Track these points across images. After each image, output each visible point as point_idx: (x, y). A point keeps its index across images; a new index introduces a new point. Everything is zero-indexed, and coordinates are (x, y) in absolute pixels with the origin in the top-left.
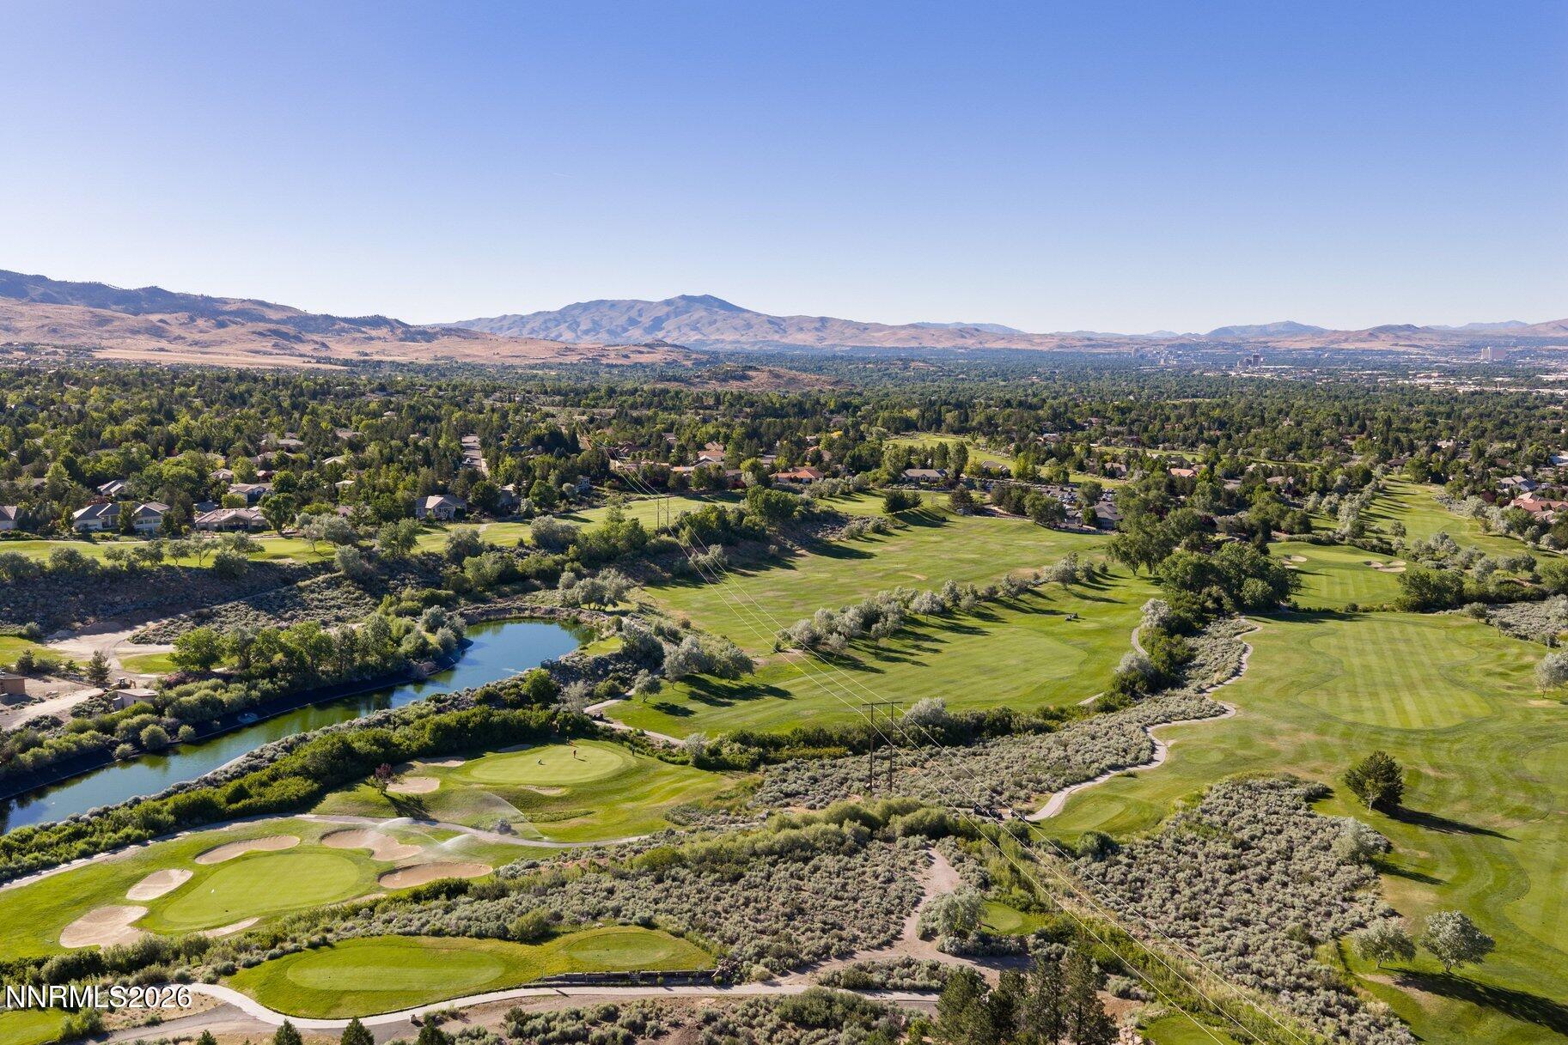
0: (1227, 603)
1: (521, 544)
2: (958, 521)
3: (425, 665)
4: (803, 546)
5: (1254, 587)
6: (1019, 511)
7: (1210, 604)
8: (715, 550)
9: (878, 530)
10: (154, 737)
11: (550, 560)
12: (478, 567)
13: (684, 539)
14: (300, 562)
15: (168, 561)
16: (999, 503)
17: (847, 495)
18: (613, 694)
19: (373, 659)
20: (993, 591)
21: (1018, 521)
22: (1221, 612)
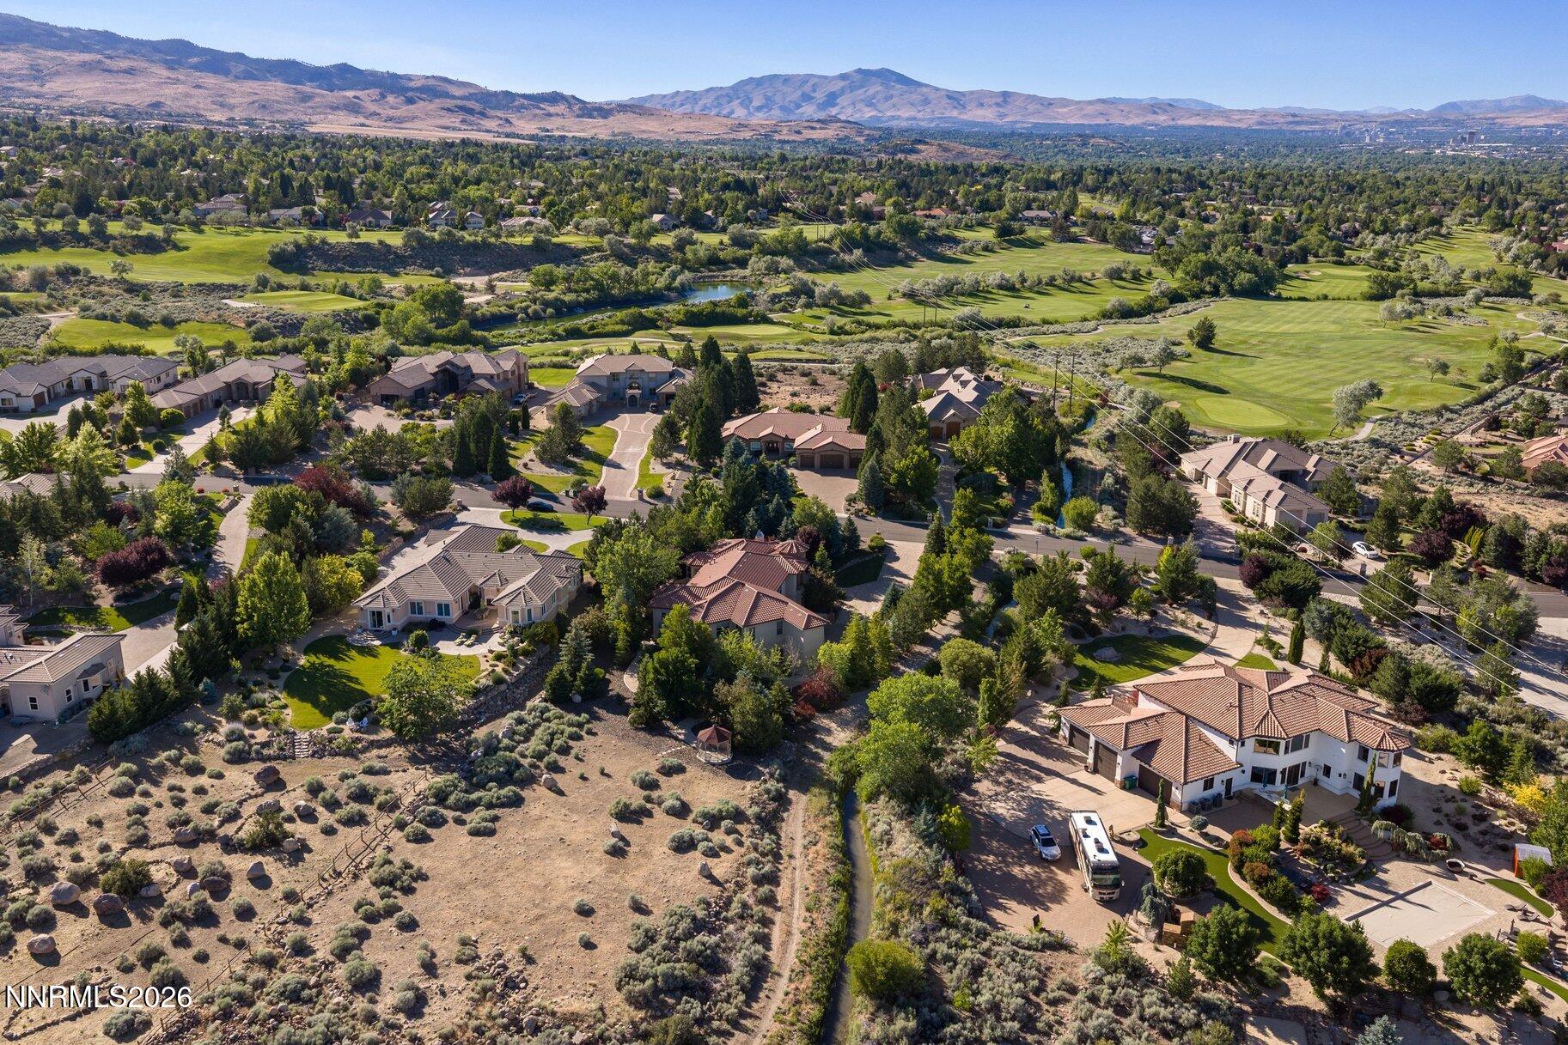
0: (1223, 287)
1: (721, 243)
2: (1053, 245)
3: (673, 295)
4: (924, 255)
5: (1244, 278)
6: (1104, 239)
7: (1208, 288)
8: (858, 252)
9: (986, 249)
10: (535, 312)
11: (741, 252)
12: (695, 253)
13: (835, 246)
14: (582, 246)
15: (504, 239)
16: (1091, 235)
17: (969, 227)
18: (784, 310)
19: (642, 288)
20: (1053, 279)
21: (1102, 246)
22: (1216, 293)
